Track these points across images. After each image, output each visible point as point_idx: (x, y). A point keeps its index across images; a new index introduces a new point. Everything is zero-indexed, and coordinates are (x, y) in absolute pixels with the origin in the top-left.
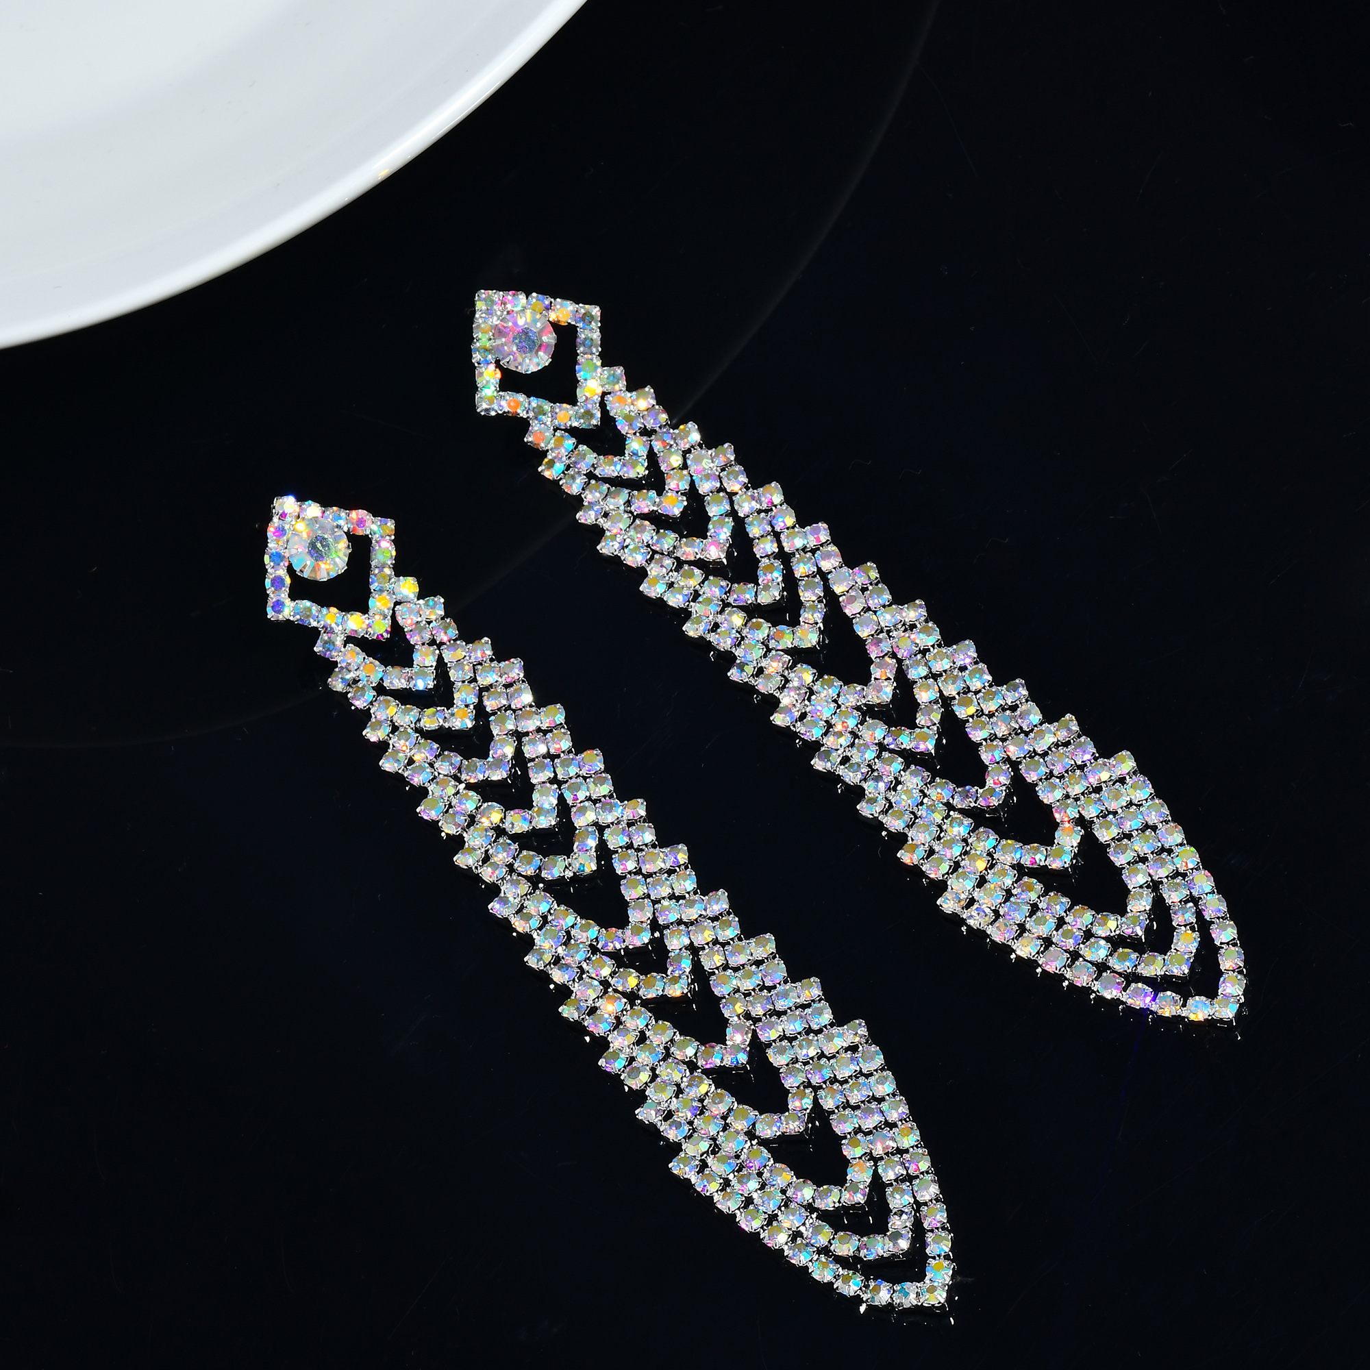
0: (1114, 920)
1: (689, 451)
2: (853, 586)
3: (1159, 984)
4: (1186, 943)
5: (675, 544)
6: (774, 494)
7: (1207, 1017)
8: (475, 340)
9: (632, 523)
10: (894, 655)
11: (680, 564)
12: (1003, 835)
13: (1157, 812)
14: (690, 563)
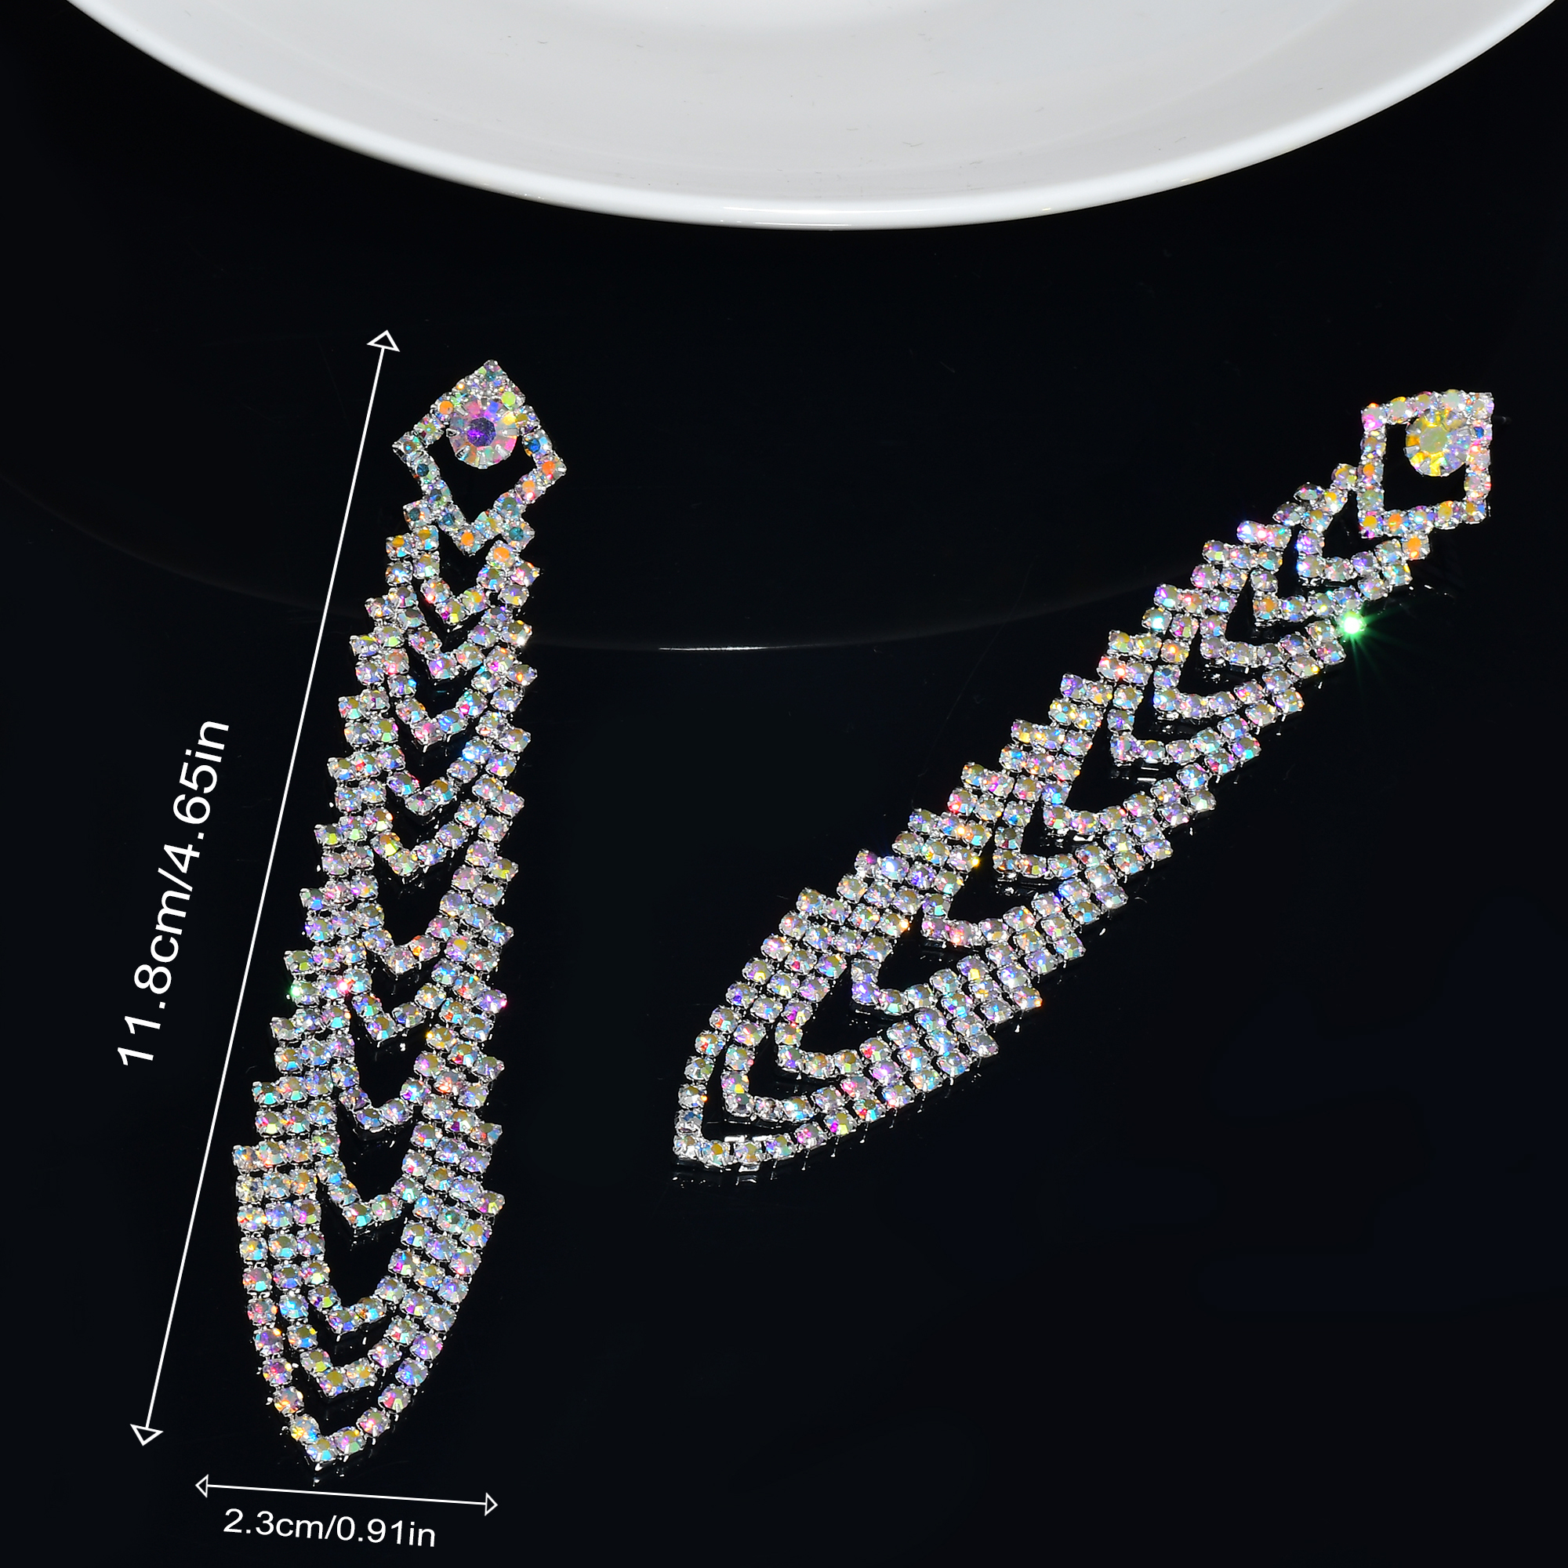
0: (333, 1301)
1: (503, 645)
2: (483, 867)
3: (302, 1380)
4: (359, 1375)
5: (407, 696)
6: (517, 742)
7: (301, 1441)
8: (450, 393)
9: (398, 648)
10: (443, 946)
11: (391, 713)
12: (344, 1154)
13: (466, 1265)
14: (398, 721)
